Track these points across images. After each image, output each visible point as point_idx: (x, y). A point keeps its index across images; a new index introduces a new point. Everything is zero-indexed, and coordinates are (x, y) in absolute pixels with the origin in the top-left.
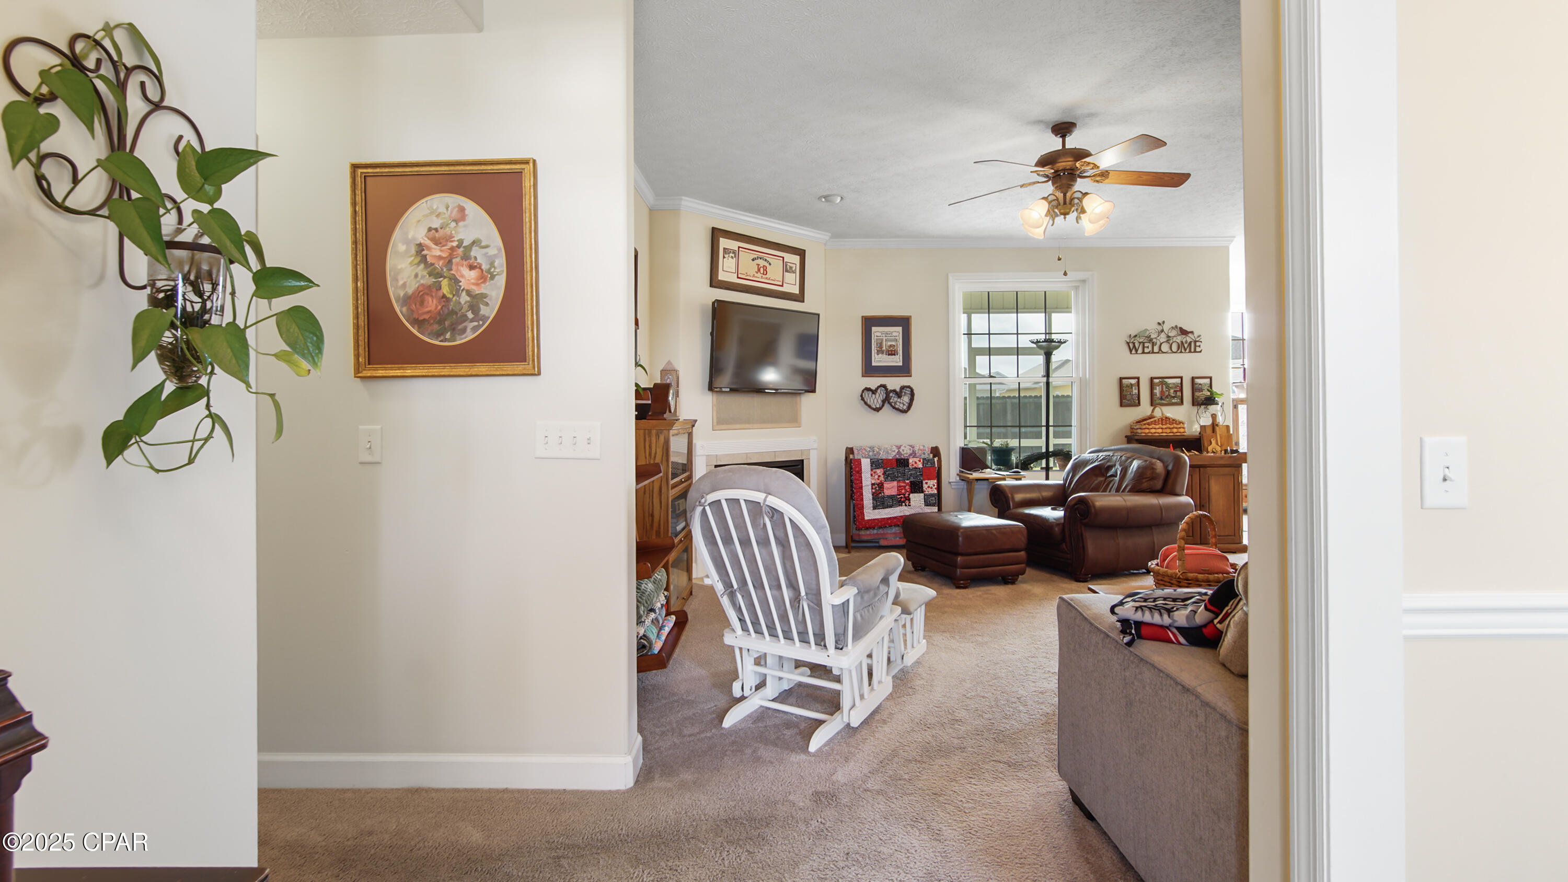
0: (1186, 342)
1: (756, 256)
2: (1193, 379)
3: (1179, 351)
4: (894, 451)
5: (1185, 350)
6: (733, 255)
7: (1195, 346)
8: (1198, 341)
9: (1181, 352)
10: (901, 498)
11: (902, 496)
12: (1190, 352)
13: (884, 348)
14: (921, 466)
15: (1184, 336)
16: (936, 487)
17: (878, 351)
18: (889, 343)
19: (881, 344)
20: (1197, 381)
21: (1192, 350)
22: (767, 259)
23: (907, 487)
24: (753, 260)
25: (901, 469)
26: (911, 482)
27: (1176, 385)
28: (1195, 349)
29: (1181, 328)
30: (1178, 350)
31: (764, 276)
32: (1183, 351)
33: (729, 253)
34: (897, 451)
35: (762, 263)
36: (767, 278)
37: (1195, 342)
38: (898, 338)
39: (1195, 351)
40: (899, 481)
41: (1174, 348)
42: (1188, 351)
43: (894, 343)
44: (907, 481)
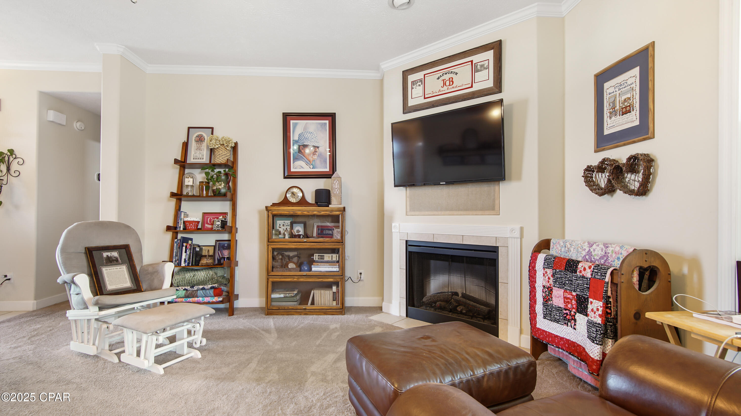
1: (441, 74)
4: (585, 250)
6: (420, 83)
10: (567, 314)
11: (567, 311)
13: (618, 107)
14: (589, 276)
16: (600, 312)
17: (611, 113)
18: (623, 98)
19: (614, 102)
22: (453, 71)
23: (574, 302)
24: (438, 78)
25: (569, 274)
26: (577, 295)
31: (450, 87)
33: (416, 84)
34: (587, 250)
35: (447, 77)
36: (453, 88)
38: (634, 85)
40: (565, 291)
43: (629, 96)
44: (574, 294)
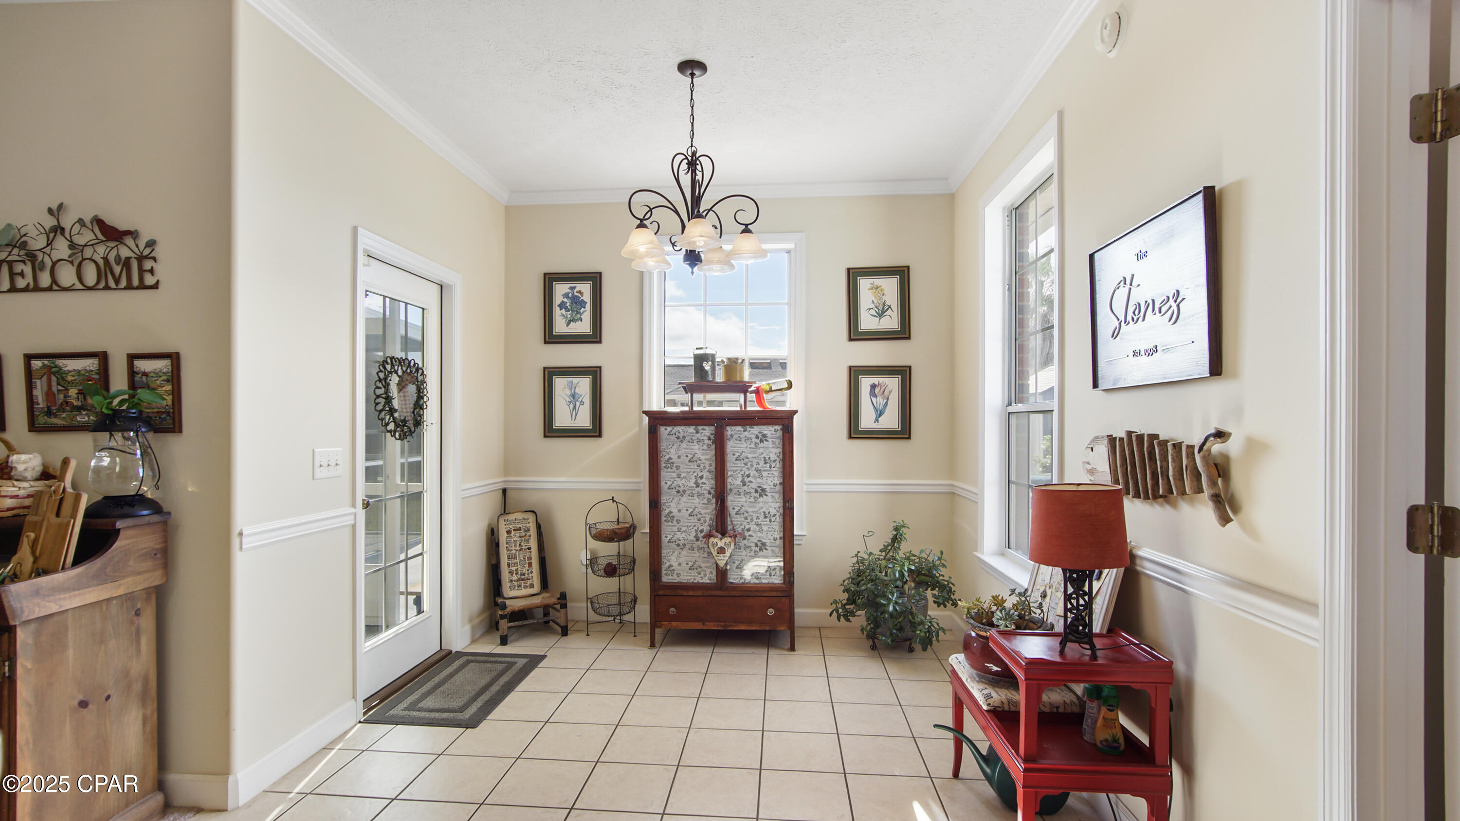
0: (118, 259)
2: (132, 358)
3: (102, 284)
5: (117, 282)
7: (141, 271)
8: (147, 257)
9: (107, 288)
12: (129, 287)
15: (112, 244)
20: (143, 365)
21: (136, 282)
27: (84, 376)
28: (141, 279)
29: (99, 222)
30: (98, 282)
32: (112, 284)
37: (141, 259)
39: (142, 286)
41: (90, 275)
42: (123, 283)
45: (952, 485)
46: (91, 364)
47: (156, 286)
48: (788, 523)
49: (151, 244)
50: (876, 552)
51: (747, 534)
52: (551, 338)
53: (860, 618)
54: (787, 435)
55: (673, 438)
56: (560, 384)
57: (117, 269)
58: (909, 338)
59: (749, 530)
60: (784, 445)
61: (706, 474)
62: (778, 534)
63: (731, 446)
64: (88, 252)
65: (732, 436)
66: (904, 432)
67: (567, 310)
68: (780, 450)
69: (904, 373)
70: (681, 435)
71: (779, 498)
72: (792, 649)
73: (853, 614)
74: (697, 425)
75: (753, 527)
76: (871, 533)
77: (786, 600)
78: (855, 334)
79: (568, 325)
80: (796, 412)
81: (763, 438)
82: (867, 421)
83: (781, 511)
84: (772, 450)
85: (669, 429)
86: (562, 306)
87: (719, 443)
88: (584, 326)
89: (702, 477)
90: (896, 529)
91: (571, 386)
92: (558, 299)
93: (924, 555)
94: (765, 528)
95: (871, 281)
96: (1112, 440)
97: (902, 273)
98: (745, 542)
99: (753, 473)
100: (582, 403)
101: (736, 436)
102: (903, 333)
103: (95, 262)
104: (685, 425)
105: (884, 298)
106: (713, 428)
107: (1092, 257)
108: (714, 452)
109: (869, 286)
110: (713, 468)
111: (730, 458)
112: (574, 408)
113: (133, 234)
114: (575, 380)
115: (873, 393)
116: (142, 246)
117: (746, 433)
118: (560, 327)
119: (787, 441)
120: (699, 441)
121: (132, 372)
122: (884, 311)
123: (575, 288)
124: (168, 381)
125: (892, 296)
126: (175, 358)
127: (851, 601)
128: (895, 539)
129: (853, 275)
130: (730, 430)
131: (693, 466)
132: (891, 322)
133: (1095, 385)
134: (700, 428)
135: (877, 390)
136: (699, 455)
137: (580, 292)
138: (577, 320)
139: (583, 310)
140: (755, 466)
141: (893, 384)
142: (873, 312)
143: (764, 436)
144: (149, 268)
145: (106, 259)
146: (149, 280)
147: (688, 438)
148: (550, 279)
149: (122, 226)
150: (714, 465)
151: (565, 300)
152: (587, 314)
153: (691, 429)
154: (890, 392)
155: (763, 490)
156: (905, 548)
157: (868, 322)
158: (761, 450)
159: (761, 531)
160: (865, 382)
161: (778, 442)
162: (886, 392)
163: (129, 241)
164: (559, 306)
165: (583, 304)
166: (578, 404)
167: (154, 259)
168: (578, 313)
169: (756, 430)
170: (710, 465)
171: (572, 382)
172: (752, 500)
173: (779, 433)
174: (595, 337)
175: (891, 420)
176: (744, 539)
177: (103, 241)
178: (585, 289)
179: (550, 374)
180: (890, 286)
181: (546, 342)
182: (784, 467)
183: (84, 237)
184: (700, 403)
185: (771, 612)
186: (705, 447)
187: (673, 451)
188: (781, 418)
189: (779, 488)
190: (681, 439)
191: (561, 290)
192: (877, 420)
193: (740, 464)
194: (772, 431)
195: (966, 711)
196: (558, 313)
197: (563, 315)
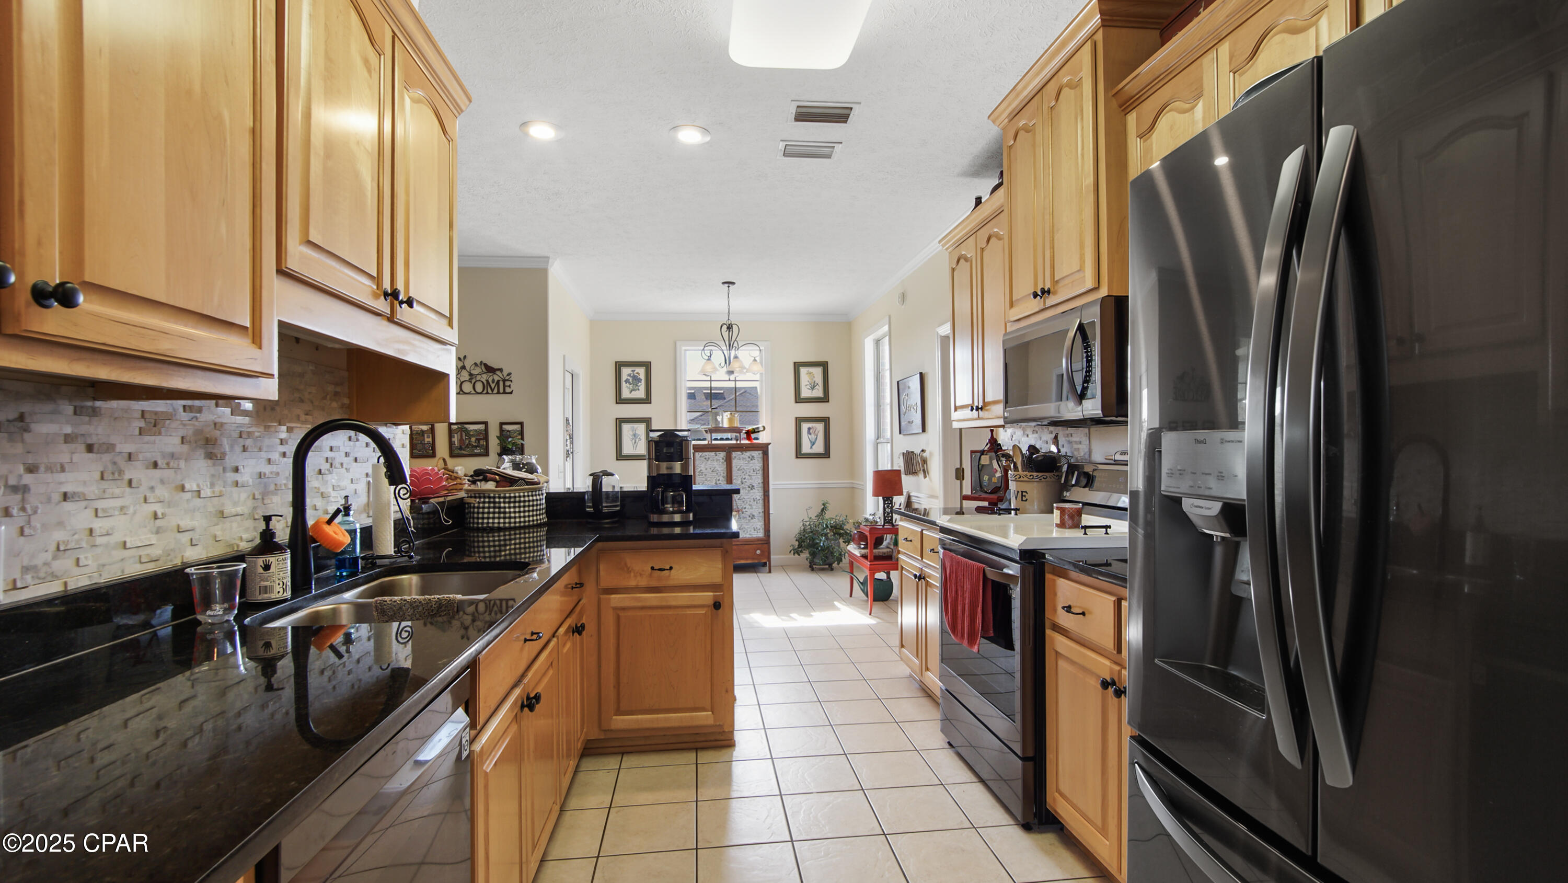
2: (500, 425)
3: (485, 391)
5: (492, 390)
7: (504, 386)
8: (507, 380)
9: (487, 393)
12: (498, 393)
20: (505, 428)
21: (501, 391)
27: (478, 432)
28: (504, 389)
29: (486, 365)
32: (490, 391)
39: (504, 393)
41: (479, 387)
42: (495, 391)
45: (852, 483)
46: (482, 427)
47: (511, 393)
48: (766, 504)
49: (509, 374)
50: (813, 517)
51: (744, 510)
52: (620, 400)
53: (806, 555)
54: (765, 456)
55: (703, 459)
56: (626, 427)
57: (493, 386)
58: (828, 401)
59: (745, 508)
60: (763, 461)
61: (721, 478)
62: (761, 510)
63: (735, 463)
64: (478, 378)
65: (735, 457)
66: (826, 454)
67: (629, 383)
68: (762, 464)
69: (826, 421)
70: (707, 457)
71: (761, 490)
72: (770, 572)
73: (801, 552)
74: (716, 451)
75: (748, 506)
76: (810, 508)
77: (766, 545)
78: (799, 399)
79: (631, 392)
80: (770, 444)
81: (752, 458)
82: (806, 448)
83: (763, 497)
84: (758, 464)
85: (700, 454)
86: (627, 381)
87: (729, 461)
88: (641, 393)
89: (719, 480)
90: (824, 504)
91: (633, 429)
92: (624, 376)
93: (838, 518)
94: (754, 507)
95: (807, 369)
96: (903, 453)
97: (824, 365)
98: (743, 515)
99: (747, 477)
100: (640, 439)
101: (737, 457)
102: (825, 399)
103: (482, 382)
104: (709, 451)
105: (814, 379)
106: (725, 453)
107: (898, 382)
108: (725, 466)
109: (806, 372)
110: (725, 475)
111: (734, 469)
112: (635, 442)
113: (501, 370)
114: (636, 425)
115: (809, 433)
116: (505, 375)
117: (743, 456)
118: (626, 394)
119: (765, 459)
120: (717, 460)
121: (501, 430)
122: (814, 387)
123: (634, 371)
124: (519, 434)
125: (819, 379)
126: (521, 424)
127: (800, 546)
128: (823, 510)
129: (797, 366)
130: (734, 454)
131: (715, 474)
132: (818, 393)
133: (900, 433)
134: (717, 453)
135: (811, 431)
136: (717, 468)
137: (638, 373)
138: (636, 390)
139: (640, 384)
140: (748, 473)
141: (820, 427)
142: (808, 387)
143: (753, 457)
144: (508, 385)
145: (487, 381)
146: (508, 390)
147: (711, 459)
148: (619, 366)
149: (496, 367)
150: (726, 473)
151: (629, 378)
152: (642, 386)
153: (713, 454)
154: (818, 432)
155: (753, 486)
156: (828, 515)
157: (805, 393)
158: (751, 465)
159: (752, 508)
160: (805, 426)
161: (761, 460)
162: (816, 432)
163: (498, 373)
164: (625, 381)
165: (640, 380)
166: (637, 440)
167: (511, 381)
168: (637, 385)
169: (748, 453)
170: (724, 473)
171: (633, 427)
172: (747, 492)
173: (761, 455)
174: (647, 400)
175: (819, 448)
176: (743, 513)
177: (485, 373)
178: (641, 371)
179: (620, 422)
180: (818, 372)
181: (617, 403)
182: (764, 473)
183: (476, 371)
184: (716, 439)
185: (758, 552)
186: (721, 463)
187: (703, 466)
188: (762, 447)
189: (761, 485)
190: (707, 459)
191: (626, 372)
192: (811, 447)
193: (740, 472)
194: (757, 454)
195: (854, 581)
196: (624, 385)
197: (627, 387)
